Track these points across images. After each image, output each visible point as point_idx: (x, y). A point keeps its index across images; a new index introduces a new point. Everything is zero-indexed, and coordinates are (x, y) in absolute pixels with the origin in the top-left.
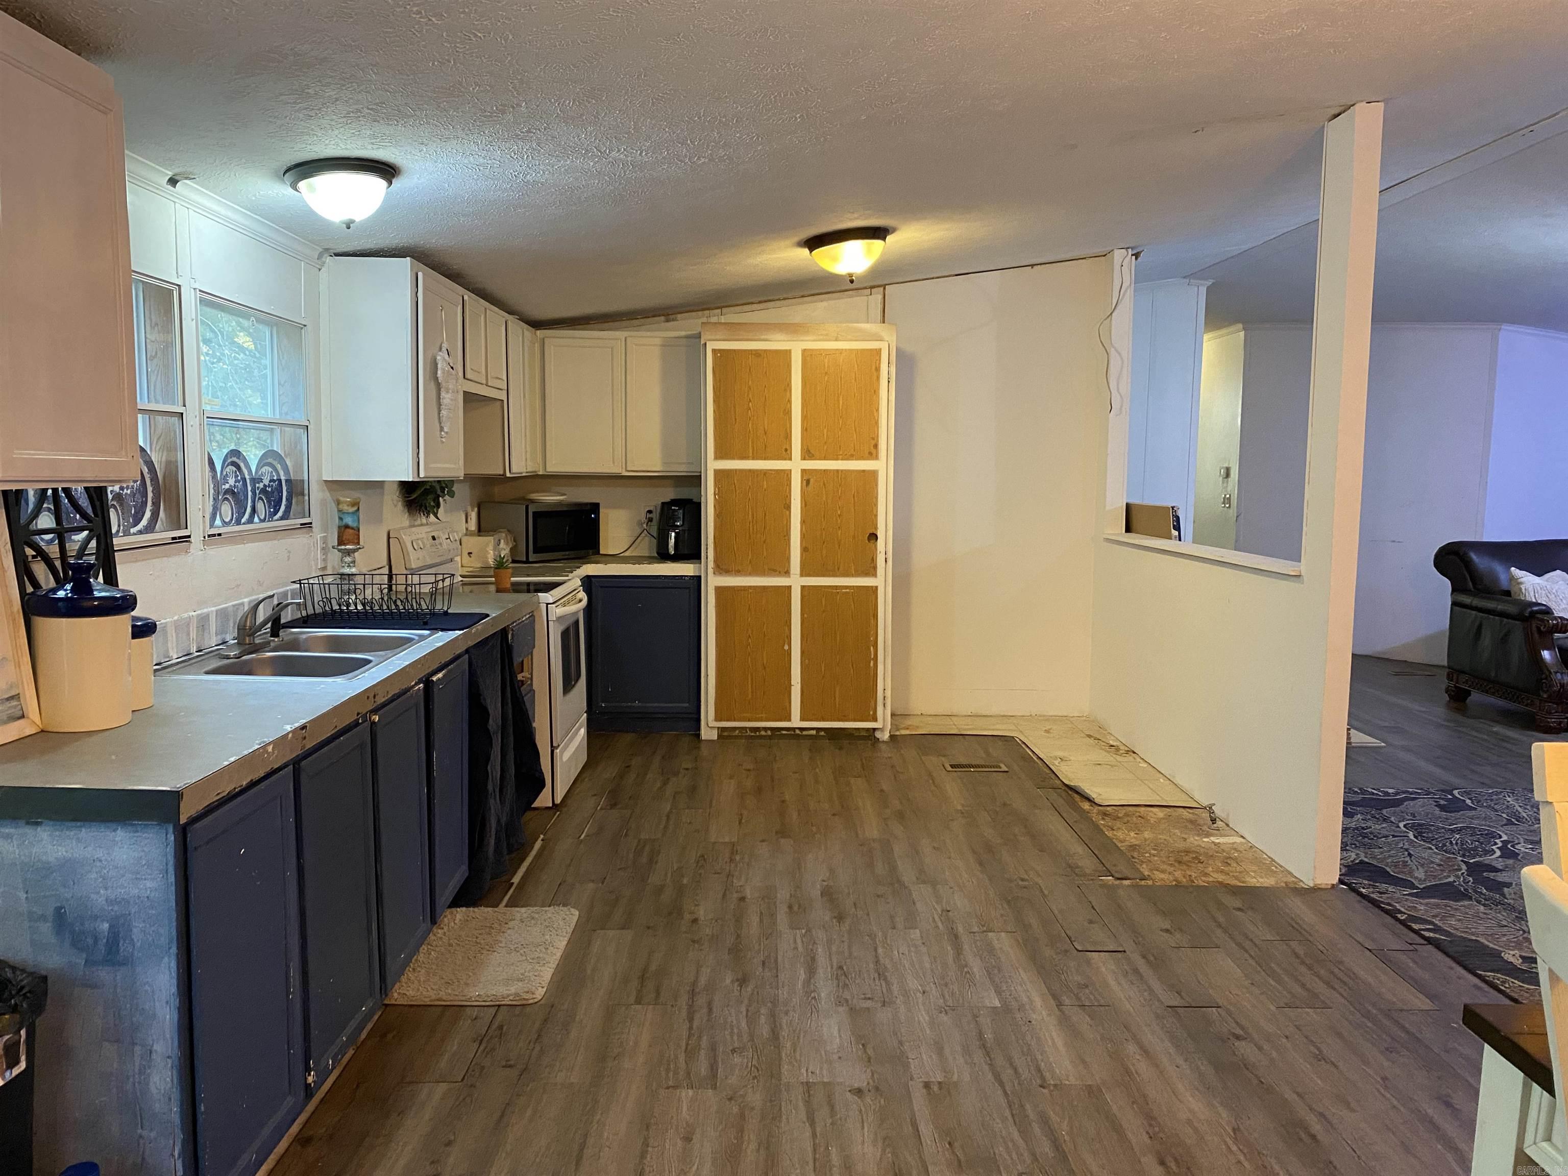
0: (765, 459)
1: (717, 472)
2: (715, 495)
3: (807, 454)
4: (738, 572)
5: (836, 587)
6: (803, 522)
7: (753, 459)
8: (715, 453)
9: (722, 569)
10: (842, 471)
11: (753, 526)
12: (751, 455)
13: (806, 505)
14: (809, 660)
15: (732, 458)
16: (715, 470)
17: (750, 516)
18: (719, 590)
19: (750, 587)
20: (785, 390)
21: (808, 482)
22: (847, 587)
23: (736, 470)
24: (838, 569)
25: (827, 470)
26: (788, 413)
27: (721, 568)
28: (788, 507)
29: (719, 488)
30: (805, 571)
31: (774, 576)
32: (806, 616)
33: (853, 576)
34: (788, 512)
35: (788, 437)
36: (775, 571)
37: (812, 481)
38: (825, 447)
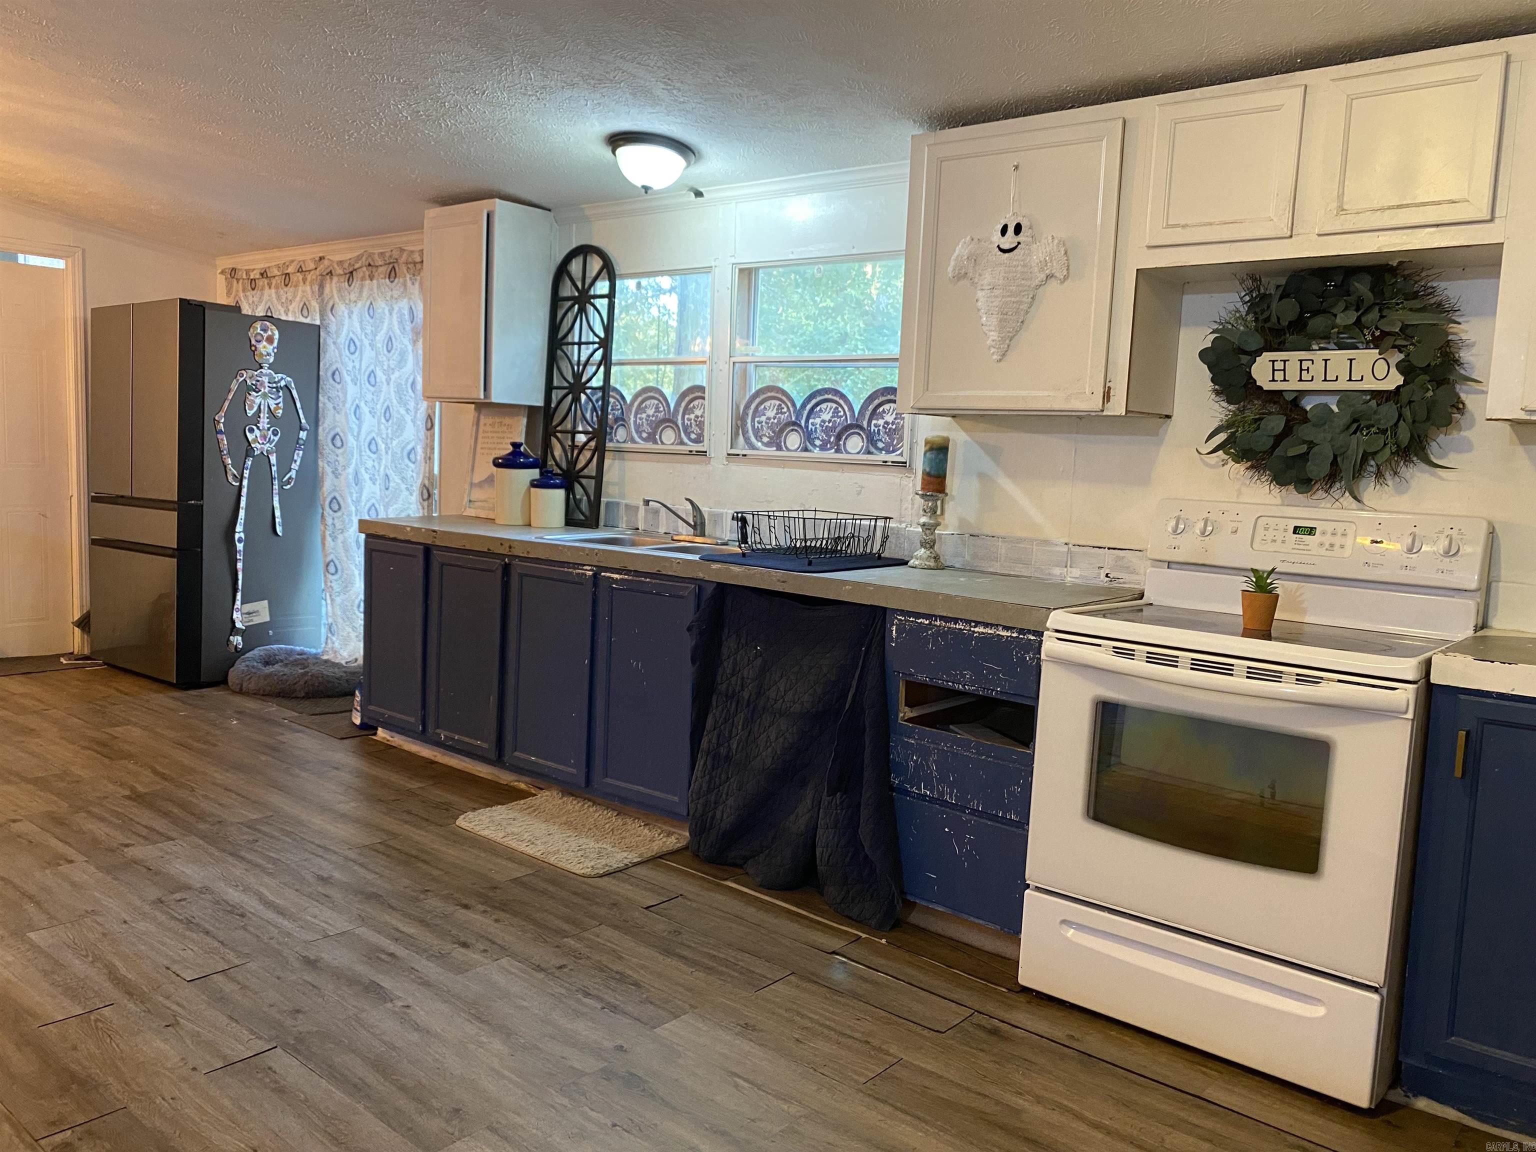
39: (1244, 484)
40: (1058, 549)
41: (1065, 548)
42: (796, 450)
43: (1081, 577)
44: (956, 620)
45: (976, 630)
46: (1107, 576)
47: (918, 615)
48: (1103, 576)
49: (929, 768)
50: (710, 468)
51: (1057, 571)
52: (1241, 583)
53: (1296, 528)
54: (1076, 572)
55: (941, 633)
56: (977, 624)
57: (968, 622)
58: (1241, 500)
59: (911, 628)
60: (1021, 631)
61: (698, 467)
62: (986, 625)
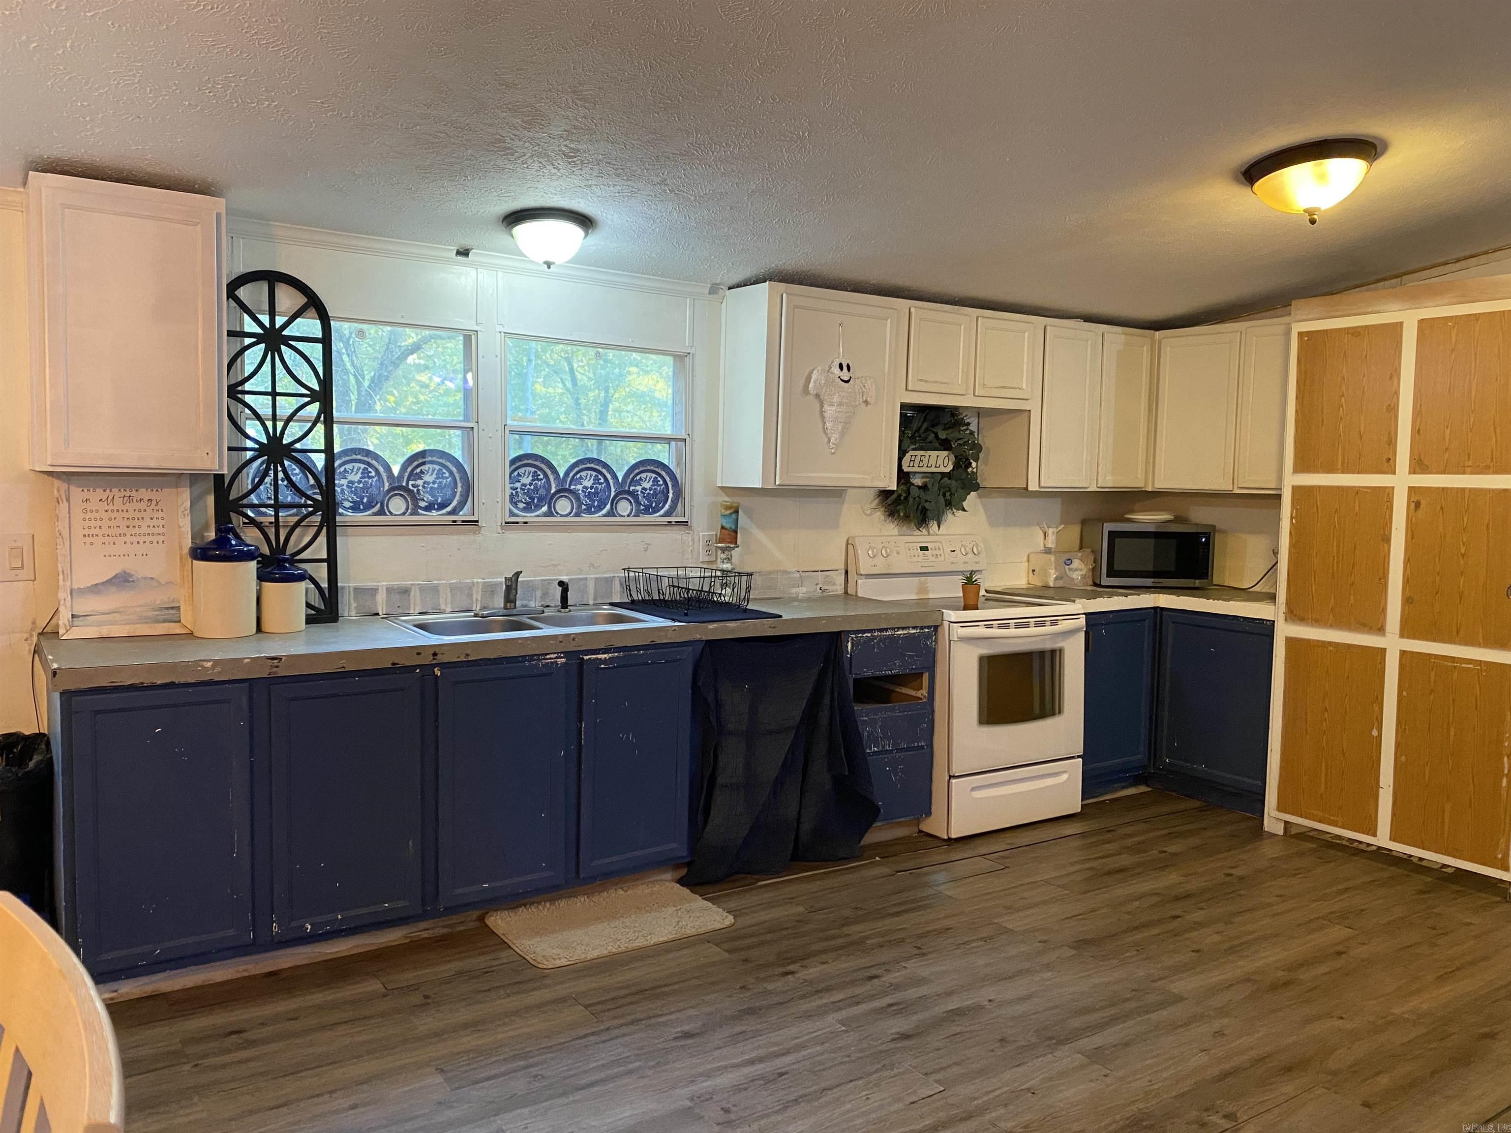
0: (1358, 473)
1: (1296, 489)
2: (1292, 518)
3: (1418, 466)
4: (1317, 622)
5: (1453, 659)
6: (1407, 561)
7: (1343, 472)
8: (1295, 465)
9: (1295, 616)
10: (1471, 490)
11: (1338, 563)
12: (1340, 467)
13: (1413, 538)
14: (1406, 756)
15: (1317, 471)
16: (1293, 487)
17: (1335, 548)
18: (1291, 642)
19: (1330, 643)
20: (1391, 377)
21: (1418, 505)
22: (1469, 661)
23: (1319, 487)
24: (1458, 632)
25: (1447, 488)
26: (1393, 409)
27: (1294, 614)
28: (1387, 539)
29: (1297, 509)
30: (1408, 630)
31: (1363, 632)
32: (1405, 693)
33: (1479, 645)
34: (1386, 545)
35: (1392, 442)
36: (1364, 625)
37: (1423, 502)
38: (1446, 456)
39: (883, 525)
40: (792, 575)
41: (797, 575)
42: (567, 516)
43: (807, 592)
44: (886, 630)
45: (898, 633)
46: (820, 589)
47: (864, 632)
48: (818, 589)
49: (876, 732)
50: (479, 538)
51: (794, 590)
52: (959, 580)
53: (921, 547)
54: (804, 590)
55: (883, 640)
56: (899, 629)
57: (893, 629)
58: (882, 534)
59: (865, 642)
60: (922, 628)
61: (462, 537)
62: (903, 628)
